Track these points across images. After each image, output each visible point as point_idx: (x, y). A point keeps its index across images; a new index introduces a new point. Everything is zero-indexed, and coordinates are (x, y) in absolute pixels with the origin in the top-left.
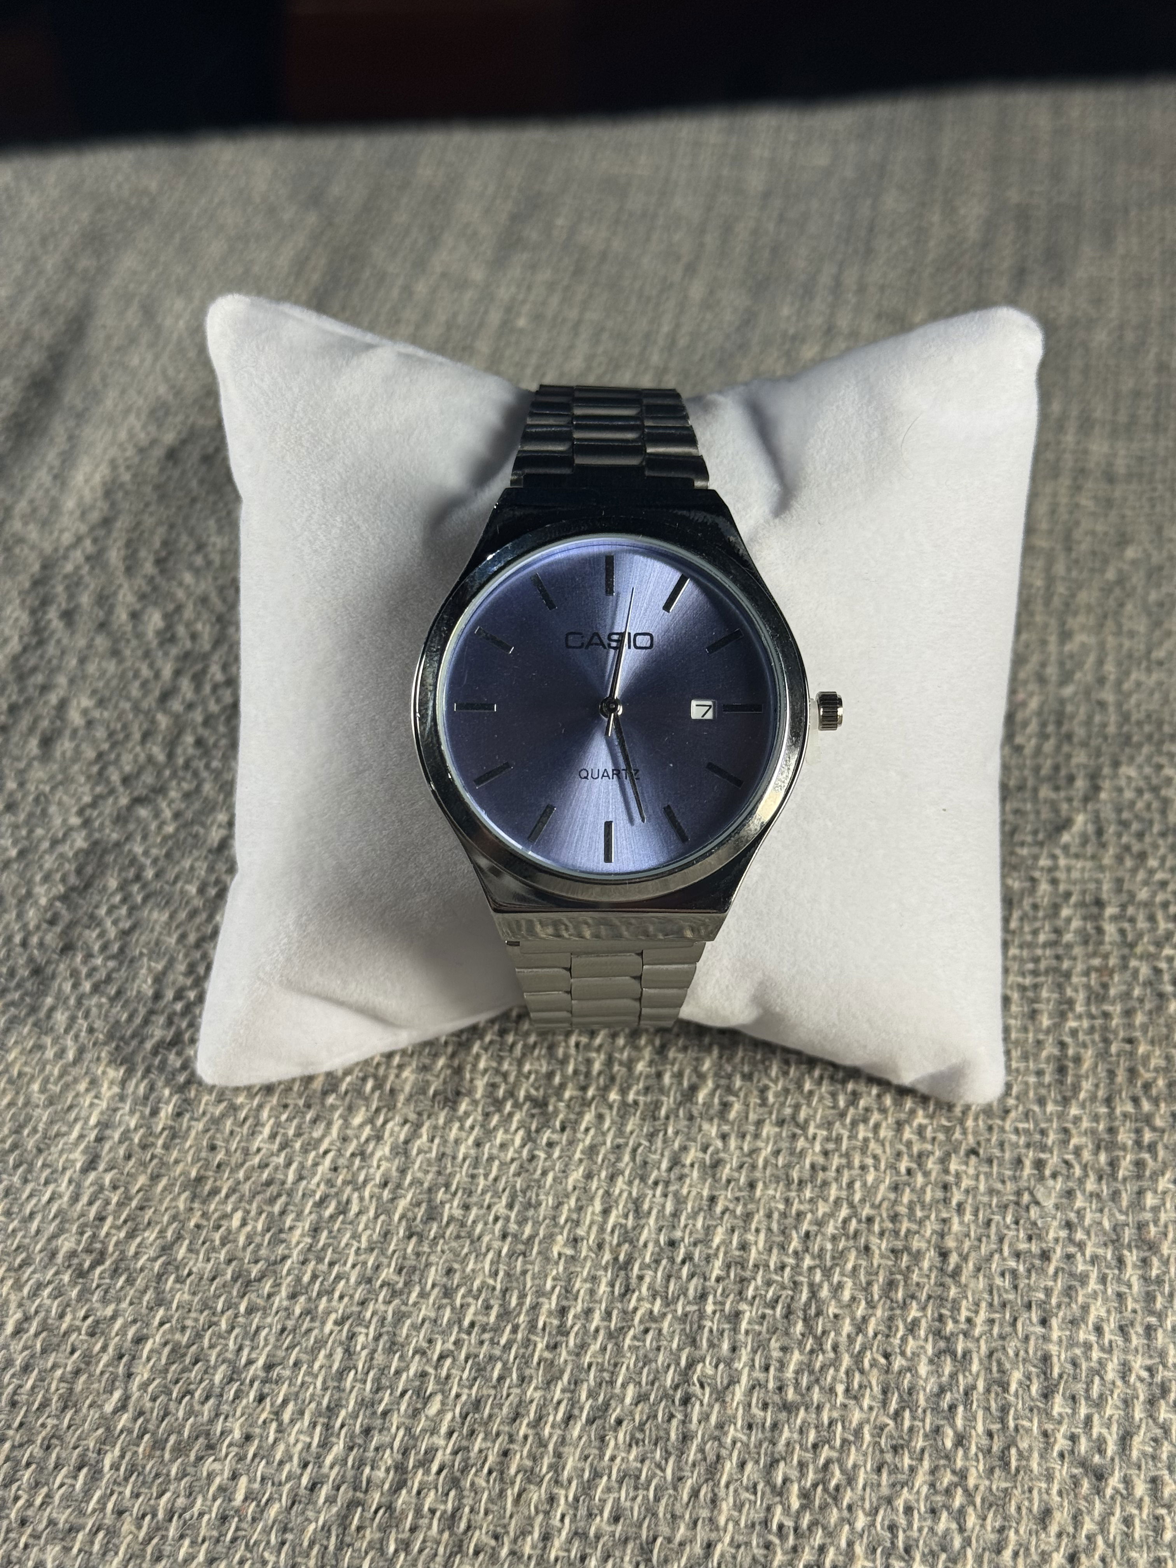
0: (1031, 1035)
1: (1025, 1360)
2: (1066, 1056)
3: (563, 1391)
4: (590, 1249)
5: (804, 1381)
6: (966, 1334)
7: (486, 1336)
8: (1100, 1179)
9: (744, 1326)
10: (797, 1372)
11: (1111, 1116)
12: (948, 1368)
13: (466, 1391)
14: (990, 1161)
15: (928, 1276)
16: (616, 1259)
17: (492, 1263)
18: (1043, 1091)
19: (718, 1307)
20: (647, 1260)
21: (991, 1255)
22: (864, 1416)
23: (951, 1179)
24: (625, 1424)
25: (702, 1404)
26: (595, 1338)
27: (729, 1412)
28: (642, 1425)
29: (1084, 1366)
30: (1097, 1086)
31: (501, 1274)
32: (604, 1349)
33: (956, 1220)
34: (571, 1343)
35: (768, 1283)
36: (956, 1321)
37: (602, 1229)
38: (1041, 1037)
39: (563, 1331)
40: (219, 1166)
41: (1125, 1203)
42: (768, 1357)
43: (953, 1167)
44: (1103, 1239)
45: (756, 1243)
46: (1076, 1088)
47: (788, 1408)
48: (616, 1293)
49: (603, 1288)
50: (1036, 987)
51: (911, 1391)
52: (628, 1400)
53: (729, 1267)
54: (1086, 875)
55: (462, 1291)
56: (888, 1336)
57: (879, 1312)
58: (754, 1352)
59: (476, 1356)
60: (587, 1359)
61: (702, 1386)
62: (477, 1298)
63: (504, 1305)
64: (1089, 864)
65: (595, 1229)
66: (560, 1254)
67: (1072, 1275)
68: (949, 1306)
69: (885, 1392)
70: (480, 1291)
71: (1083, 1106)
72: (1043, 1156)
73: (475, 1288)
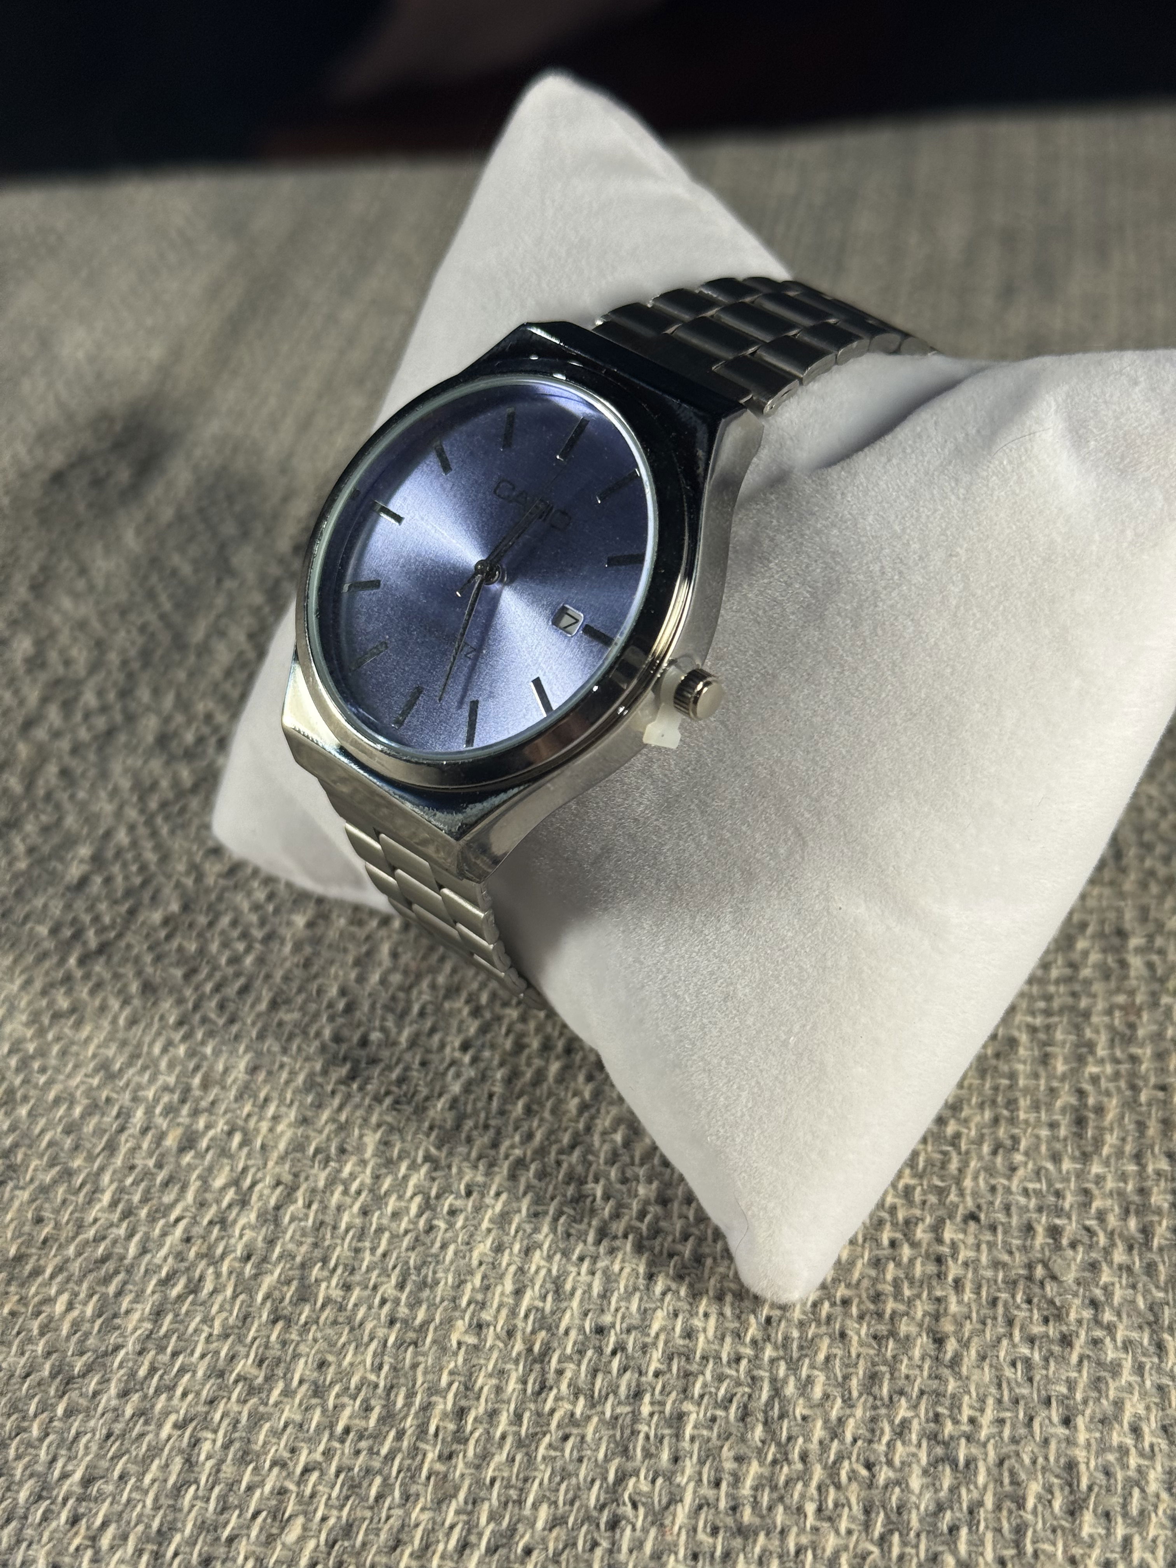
0: (1042, 1082)
1: (1044, 1469)
2: (1086, 1105)
3: (458, 1512)
4: (498, 1337)
5: (765, 1500)
6: (969, 1439)
7: (363, 1444)
8: (1130, 1248)
9: (689, 1431)
10: (756, 1488)
11: (1141, 1174)
12: (947, 1481)
13: (335, 1513)
14: (993, 1228)
15: (920, 1368)
16: (530, 1350)
17: (375, 1355)
18: (1058, 1146)
19: (657, 1408)
20: (569, 1351)
21: (999, 1340)
22: (842, 1542)
23: (946, 1250)
24: (535, 1554)
25: (634, 1529)
26: (501, 1446)
27: (669, 1538)
28: (557, 1554)
29: (1120, 1476)
30: (1123, 1140)
31: (386, 1368)
32: (511, 1460)
33: (953, 1299)
34: (471, 1453)
35: (720, 1378)
36: (956, 1422)
37: (513, 1313)
38: (1055, 1084)
39: (460, 1438)
40: (45, 1242)
41: (1162, 1278)
42: (719, 1470)
43: (948, 1234)
44: (1137, 1321)
45: (705, 1330)
46: (1098, 1142)
47: (744, 1533)
48: (529, 1391)
49: (512, 1385)
50: (1048, 1028)
51: (900, 1510)
52: (540, 1525)
53: (670, 1359)
54: (1105, 903)
55: (337, 1388)
56: (870, 1442)
57: (859, 1412)
58: (702, 1462)
59: (350, 1469)
60: (490, 1473)
61: (635, 1506)
62: (354, 1398)
63: (388, 1405)
64: (1107, 891)
65: (504, 1312)
66: (459, 1344)
67: (1100, 1364)
68: (947, 1402)
69: (867, 1511)
70: (359, 1389)
71: (1107, 1163)
72: (1058, 1221)
73: (353, 1386)
